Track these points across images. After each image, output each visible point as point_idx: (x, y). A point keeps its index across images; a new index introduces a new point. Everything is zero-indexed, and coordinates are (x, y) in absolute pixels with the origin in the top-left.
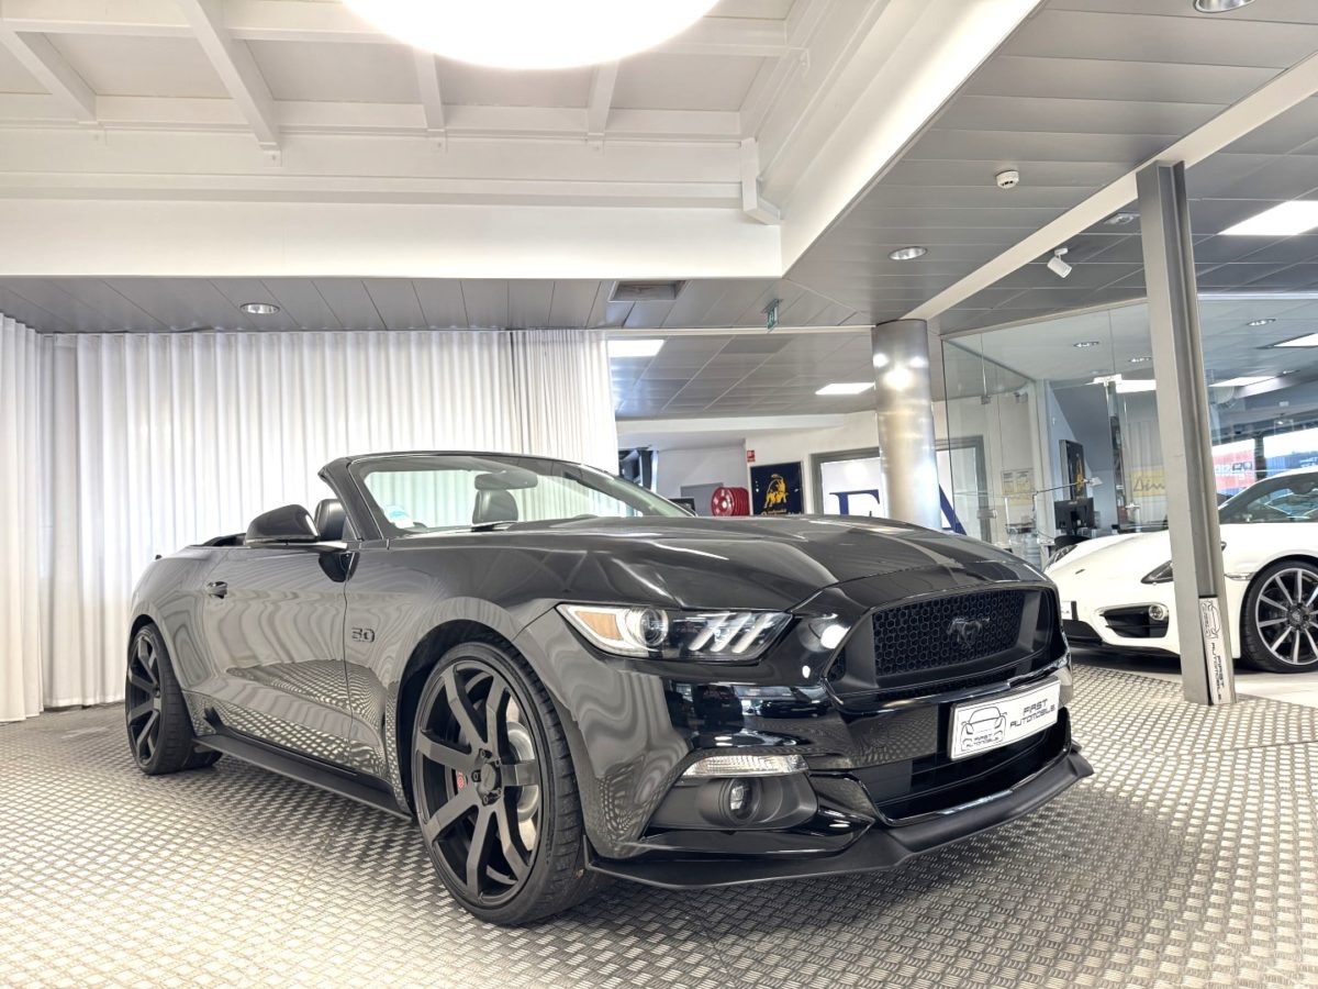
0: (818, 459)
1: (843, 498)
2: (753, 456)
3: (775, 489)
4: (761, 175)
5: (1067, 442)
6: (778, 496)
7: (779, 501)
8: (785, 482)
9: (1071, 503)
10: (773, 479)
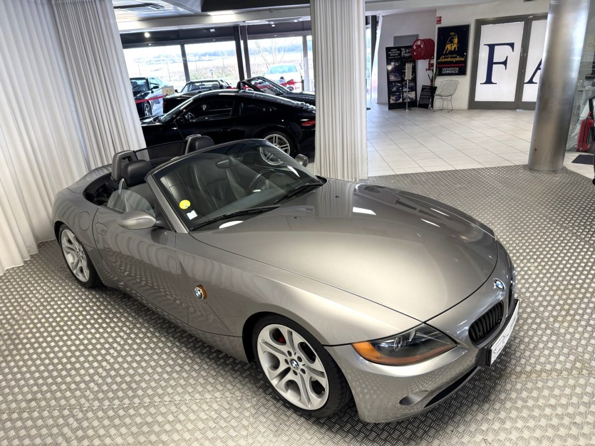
0: (480, 23)
1: (492, 47)
2: (440, 20)
3: (451, 42)
6: (452, 46)
7: (453, 49)
8: (457, 37)
10: (451, 35)
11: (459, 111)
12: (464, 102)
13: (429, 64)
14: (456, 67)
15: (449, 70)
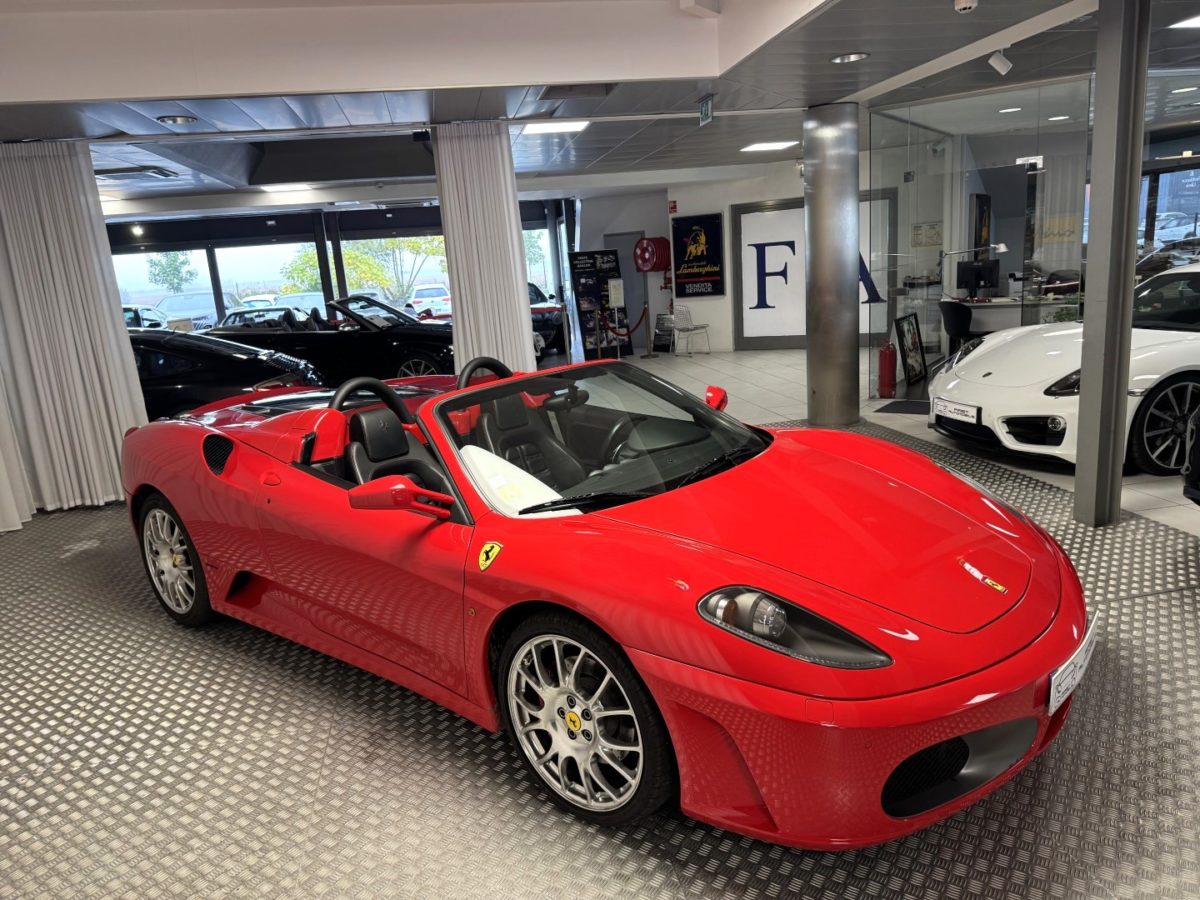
0: (739, 211)
1: (761, 249)
2: (675, 207)
3: (695, 241)
5: (978, 196)
6: (697, 248)
7: (699, 253)
8: (705, 234)
9: (976, 264)
10: (695, 231)
11: (720, 354)
12: (727, 340)
13: (665, 278)
14: (707, 282)
15: (697, 287)
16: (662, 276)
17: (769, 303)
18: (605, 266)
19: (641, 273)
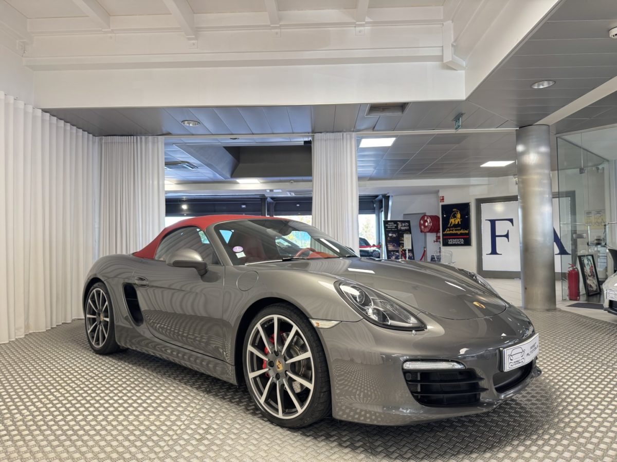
0: (480, 202)
1: (493, 222)
2: (443, 199)
3: (455, 217)
4: (455, 41)
6: (456, 220)
7: (457, 223)
8: (460, 213)
10: (454, 211)
13: (437, 236)
14: (461, 238)
15: (455, 241)
16: (435, 235)
17: (498, 251)
18: (403, 228)
19: (423, 233)
